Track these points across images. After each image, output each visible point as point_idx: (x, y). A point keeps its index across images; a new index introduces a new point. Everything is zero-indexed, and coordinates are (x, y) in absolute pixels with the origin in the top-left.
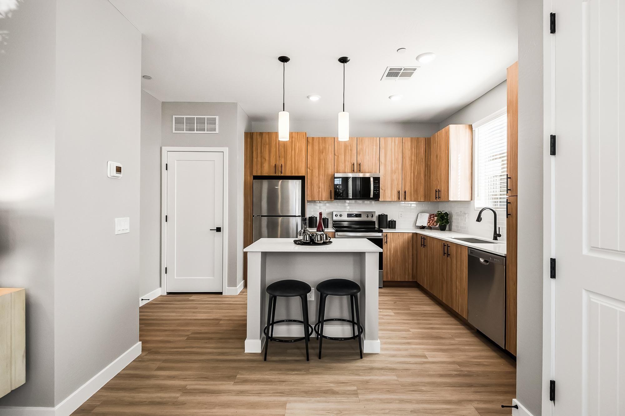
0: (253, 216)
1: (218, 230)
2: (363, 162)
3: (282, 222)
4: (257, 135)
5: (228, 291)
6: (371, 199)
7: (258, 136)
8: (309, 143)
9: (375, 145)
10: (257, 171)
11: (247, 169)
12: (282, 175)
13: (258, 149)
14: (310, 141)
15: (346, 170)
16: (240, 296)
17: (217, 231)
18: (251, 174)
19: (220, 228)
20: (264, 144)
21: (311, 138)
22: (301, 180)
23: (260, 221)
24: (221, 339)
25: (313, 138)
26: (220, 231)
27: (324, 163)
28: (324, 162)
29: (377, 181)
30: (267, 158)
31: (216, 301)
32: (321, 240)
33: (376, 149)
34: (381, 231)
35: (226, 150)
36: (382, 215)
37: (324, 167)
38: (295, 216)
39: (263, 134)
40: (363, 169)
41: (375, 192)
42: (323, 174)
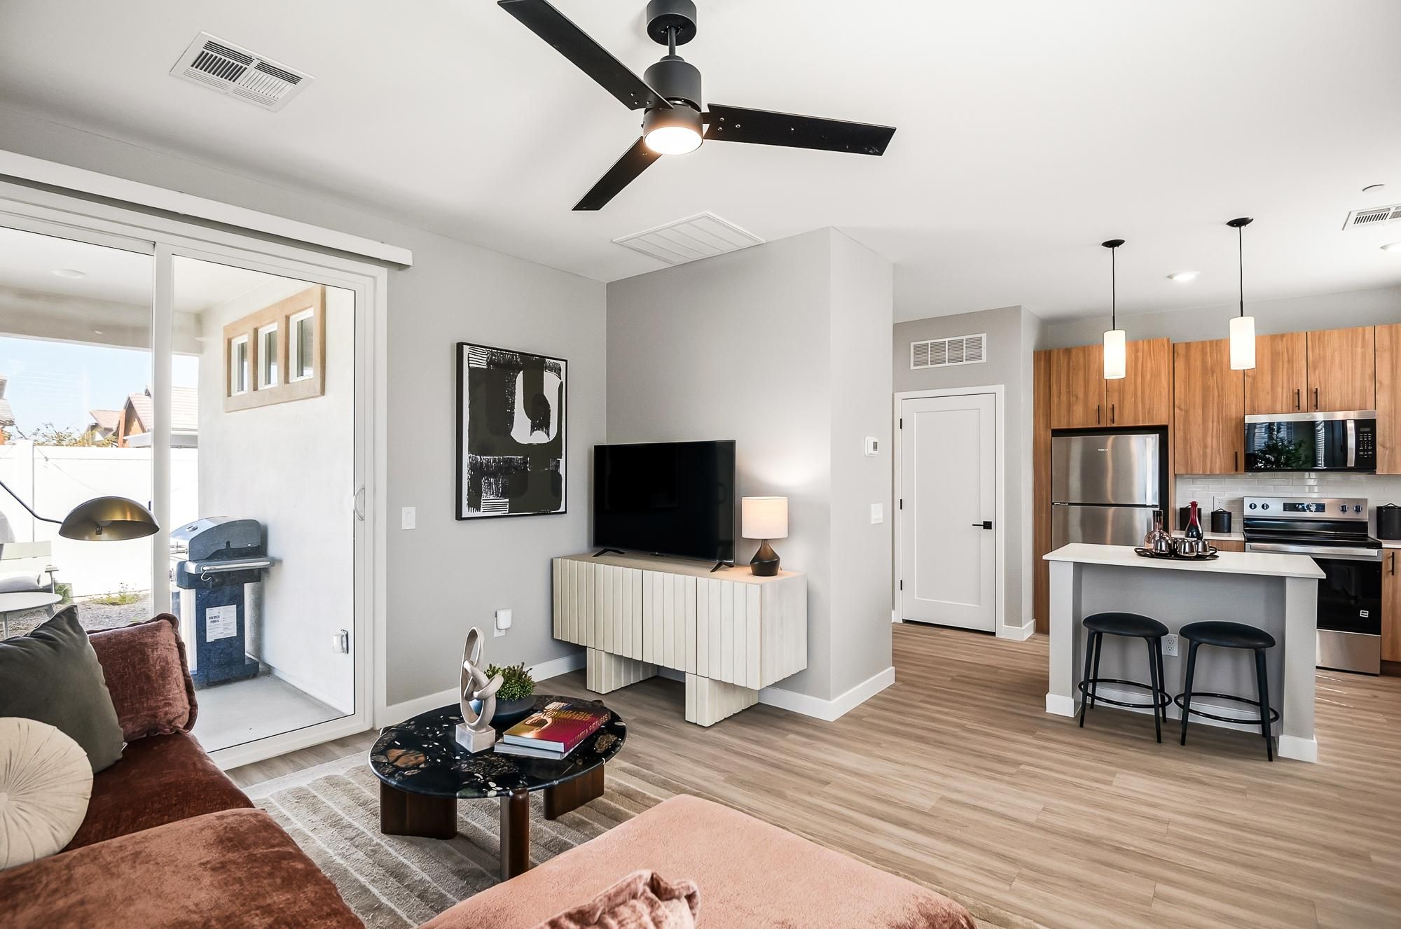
0: (1053, 504)
1: (987, 525)
2: (1325, 388)
3: (1116, 516)
4: (1058, 352)
5: (1006, 632)
6: (1351, 470)
7: (1062, 355)
8: (1178, 354)
9: (1360, 343)
10: (1059, 421)
11: (1039, 419)
12: (1114, 425)
13: (1062, 380)
14: (1181, 350)
15: (1278, 407)
16: (1028, 643)
17: (984, 528)
18: (1047, 427)
19: (991, 522)
20: (1074, 369)
21: (1184, 345)
22: (1158, 435)
23: (1066, 514)
24: (1004, 690)
25: (1188, 345)
26: (991, 528)
27: (1216, 394)
28: (1216, 391)
29: (1368, 429)
30: (1081, 395)
31: (986, 643)
32: (1192, 550)
33: (1364, 355)
34: (1379, 546)
35: (1000, 389)
36: (1386, 507)
37: (1218, 403)
38: (1145, 506)
39: (1072, 351)
40: (1325, 401)
41: (1362, 453)
42: (1216, 419)
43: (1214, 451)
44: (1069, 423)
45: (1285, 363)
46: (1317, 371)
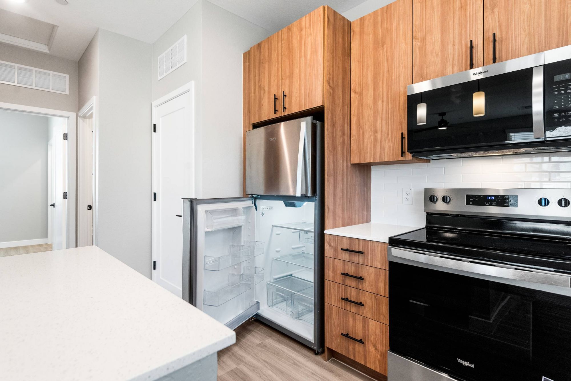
2: (506, 31)
4: (255, 52)
10: (255, 116)
12: (286, 113)
14: (357, 28)
30: (266, 88)
35: (192, 86)
40: (507, 51)
41: (556, 115)
42: (385, 99)
43: (383, 134)
44: (260, 117)
45: (458, 13)
46: (496, 10)
